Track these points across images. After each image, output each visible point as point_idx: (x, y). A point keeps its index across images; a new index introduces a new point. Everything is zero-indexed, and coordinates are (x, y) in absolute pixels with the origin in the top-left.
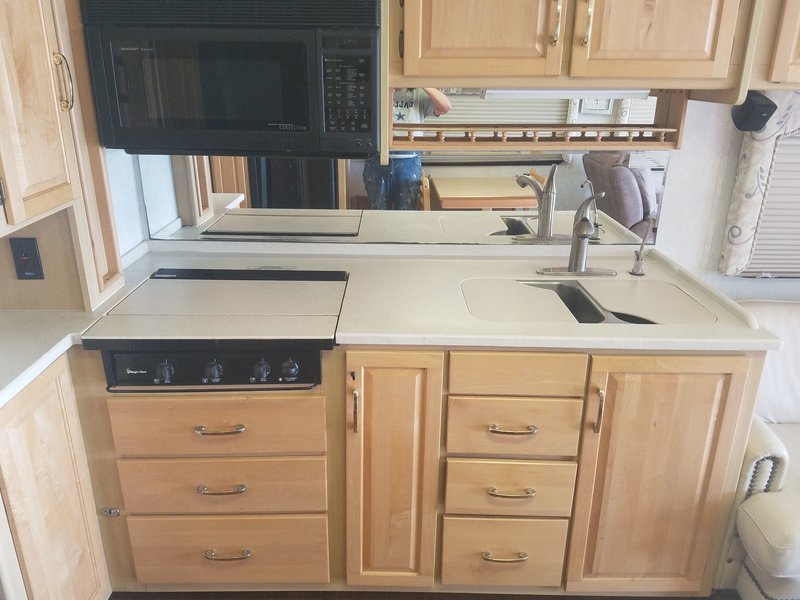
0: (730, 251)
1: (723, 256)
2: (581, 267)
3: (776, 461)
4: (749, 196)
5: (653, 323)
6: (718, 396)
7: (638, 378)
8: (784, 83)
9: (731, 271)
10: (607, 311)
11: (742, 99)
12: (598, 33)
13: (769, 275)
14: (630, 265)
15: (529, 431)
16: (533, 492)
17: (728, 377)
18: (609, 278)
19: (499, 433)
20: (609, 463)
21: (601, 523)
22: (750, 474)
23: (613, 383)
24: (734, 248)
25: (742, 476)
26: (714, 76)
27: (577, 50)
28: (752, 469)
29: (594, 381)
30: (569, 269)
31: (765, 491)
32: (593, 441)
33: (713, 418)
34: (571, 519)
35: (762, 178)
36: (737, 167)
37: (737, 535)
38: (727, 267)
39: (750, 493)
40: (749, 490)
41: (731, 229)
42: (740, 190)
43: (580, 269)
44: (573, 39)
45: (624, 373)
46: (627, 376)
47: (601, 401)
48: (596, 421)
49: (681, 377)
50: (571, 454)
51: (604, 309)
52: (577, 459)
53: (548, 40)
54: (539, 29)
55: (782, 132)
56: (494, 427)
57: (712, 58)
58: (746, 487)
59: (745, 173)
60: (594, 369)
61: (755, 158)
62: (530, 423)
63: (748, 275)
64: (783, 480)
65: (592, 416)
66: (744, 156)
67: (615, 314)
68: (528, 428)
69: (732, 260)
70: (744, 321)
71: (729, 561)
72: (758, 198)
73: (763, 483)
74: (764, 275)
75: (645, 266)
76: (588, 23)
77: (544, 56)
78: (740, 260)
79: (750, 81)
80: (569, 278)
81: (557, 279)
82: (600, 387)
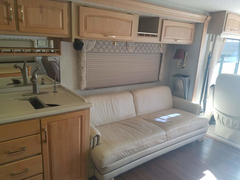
0: (81, 83)
1: (79, 85)
2: (37, 92)
3: (98, 136)
4: (83, 68)
5: (59, 105)
6: (80, 122)
7: (56, 123)
8: (83, 37)
9: (82, 88)
10: (45, 104)
11: (73, 41)
12: (26, 18)
13: (92, 88)
14: (53, 90)
15: (23, 149)
16: (28, 169)
17: (81, 116)
18: (46, 94)
19: (12, 153)
20: (52, 151)
21: (53, 171)
22: (92, 142)
23: (49, 126)
24: (82, 82)
25: (90, 143)
26: (64, 34)
27: (20, 23)
28: (92, 140)
29: (43, 127)
30: (34, 93)
31: (97, 145)
32: (46, 146)
33: (80, 129)
34: (43, 173)
35: (85, 63)
36: (78, 60)
37: (92, 160)
38: (81, 88)
39: (93, 147)
40: (93, 146)
41: (80, 77)
42: (81, 67)
43: (37, 93)
44: (18, 20)
45: (51, 122)
46: (53, 123)
47: (46, 133)
48: (45, 139)
49: (69, 120)
50: (39, 152)
51: (44, 104)
52: (41, 153)
53: (9, 19)
54: (5, 15)
55: (87, 51)
56: (10, 151)
57: (63, 29)
58: (92, 146)
59: (81, 62)
60: (42, 123)
61: (82, 58)
62: (23, 146)
63: (87, 89)
64: (100, 141)
65: (44, 138)
66: (80, 57)
67: (48, 105)
68: (22, 148)
69: (82, 86)
70: (84, 101)
71: (92, 168)
72: (85, 68)
73: (96, 143)
74: (90, 89)
75: (57, 90)
76: (22, 15)
77: (9, 24)
78: (84, 85)
79: (74, 36)
80: (33, 96)
81: (29, 97)
82: (45, 128)
